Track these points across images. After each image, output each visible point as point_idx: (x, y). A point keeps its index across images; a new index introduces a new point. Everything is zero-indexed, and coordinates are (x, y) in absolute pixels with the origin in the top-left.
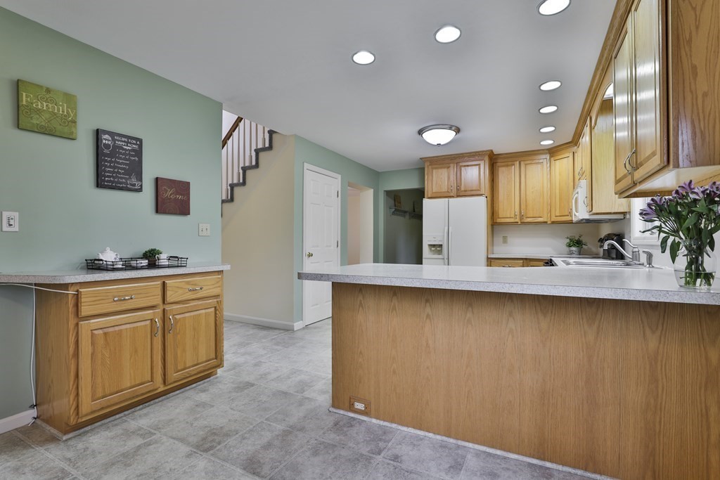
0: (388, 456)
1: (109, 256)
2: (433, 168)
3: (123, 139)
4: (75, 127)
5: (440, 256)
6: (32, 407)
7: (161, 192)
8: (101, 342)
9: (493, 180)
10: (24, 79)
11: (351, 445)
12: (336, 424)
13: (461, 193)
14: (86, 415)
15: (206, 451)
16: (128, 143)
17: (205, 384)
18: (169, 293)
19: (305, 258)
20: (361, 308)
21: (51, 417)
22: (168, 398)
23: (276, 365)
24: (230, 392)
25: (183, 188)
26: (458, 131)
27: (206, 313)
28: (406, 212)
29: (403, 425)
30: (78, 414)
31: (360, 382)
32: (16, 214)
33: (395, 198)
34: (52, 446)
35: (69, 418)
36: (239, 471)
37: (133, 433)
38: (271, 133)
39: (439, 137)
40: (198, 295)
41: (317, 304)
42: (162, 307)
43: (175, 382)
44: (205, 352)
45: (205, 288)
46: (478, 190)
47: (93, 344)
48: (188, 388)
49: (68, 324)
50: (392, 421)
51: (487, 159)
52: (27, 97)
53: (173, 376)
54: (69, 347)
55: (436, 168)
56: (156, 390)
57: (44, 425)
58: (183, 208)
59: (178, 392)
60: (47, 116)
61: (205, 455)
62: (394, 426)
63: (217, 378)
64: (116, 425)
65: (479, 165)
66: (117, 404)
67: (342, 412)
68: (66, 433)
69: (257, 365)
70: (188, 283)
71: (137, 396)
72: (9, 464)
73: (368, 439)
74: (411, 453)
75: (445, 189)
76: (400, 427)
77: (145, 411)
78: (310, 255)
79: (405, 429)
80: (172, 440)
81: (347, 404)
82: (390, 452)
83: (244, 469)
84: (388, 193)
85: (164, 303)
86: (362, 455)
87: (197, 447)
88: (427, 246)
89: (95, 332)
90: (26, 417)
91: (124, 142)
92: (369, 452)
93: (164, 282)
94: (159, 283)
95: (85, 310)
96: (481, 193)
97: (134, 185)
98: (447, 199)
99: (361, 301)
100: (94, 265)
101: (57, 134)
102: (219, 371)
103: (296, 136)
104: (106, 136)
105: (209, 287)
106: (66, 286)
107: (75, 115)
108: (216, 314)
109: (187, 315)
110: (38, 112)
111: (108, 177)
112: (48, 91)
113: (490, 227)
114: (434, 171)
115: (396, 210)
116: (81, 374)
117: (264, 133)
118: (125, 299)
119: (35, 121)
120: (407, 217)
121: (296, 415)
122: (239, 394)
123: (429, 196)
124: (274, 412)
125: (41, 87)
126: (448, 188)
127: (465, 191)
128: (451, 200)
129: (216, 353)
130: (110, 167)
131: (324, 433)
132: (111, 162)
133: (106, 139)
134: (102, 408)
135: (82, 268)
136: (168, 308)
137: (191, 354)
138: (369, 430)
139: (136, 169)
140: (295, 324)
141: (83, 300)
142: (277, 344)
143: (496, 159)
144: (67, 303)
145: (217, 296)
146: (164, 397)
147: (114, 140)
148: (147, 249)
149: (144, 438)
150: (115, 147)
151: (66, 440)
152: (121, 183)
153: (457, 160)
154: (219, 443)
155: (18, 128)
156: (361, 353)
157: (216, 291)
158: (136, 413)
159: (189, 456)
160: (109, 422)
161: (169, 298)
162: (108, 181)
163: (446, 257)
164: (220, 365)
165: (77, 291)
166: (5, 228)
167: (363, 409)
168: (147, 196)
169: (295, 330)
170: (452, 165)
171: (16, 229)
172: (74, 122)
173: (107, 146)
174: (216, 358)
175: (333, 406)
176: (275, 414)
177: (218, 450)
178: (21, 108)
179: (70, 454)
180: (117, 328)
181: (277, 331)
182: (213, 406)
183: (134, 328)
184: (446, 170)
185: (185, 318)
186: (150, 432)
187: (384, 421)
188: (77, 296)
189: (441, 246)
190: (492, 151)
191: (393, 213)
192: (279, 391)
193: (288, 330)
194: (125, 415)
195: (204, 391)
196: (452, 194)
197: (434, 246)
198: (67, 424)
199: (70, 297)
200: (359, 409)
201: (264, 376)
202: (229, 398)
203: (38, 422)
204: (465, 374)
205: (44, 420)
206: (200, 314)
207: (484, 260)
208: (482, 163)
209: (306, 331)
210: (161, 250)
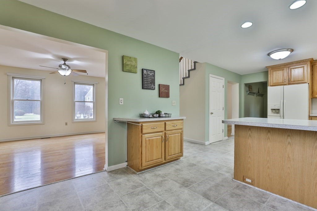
0: (268, 205)
1: (147, 113)
2: (273, 71)
3: (150, 71)
4: (137, 69)
5: (278, 115)
6: (126, 161)
7: (160, 90)
8: (148, 142)
9: (313, 74)
10: (125, 55)
11: (248, 196)
12: (238, 186)
13: (290, 82)
14: (144, 167)
15: (187, 186)
16: (151, 72)
17: (177, 162)
18: (167, 127)
19: (210, 114)
20: (250, 137)
21: (132, 166)
22: (165, 165)
23: (203, 158)
24: (187, 167)
25: (167, 87)
26: (292, 50)
27: (178, 135)
28: (254, 93)
29: (273, 193)
30: (142, 166)
31: (249, 170)
32: (123, 99)
33: (249, 87)
34: (135, 175)
35: (139, 167)
36: (201, 197)
37: (158, 175)
38: (195, 63)
39: (280, 56)
40: (176, 128)
41: (214, 135)
42: (164, 132)
43: (168, 160)
44: (177, 150)
45: (178, 125)
46: (303, 80)
47: (146, 143)
48: (171, 163)
49: (139, 135)
50: (267, 190)
51: (309, 64)
52: (125, 61)
53: (168, 157)
54: (139, 143)
55: (275, 71)
56: (162, 162)
57: (130, 168)
58: (167, 96)
59: (168, 164)
60: (130, 66)
61: (186, 188)
62: (268, 192)
63: (180, 160)
64: (151, 172)
65: (303, 67)
66: (151, 165)
67: (239, 182)
68: (138, 172)
69: (195, 157)
70: (172, 123)
71: (157, 163)
72: (125, 178)
73: (256, 196)
74: (281, 206)
75: (281, 80)
76: (271, 194)
77: (159, 169)
78: (212, 113)
79: (275, 195)
80: (173, 181)
81: (242, 179)
82: (269, 203)
83: (203, 196)
84: (246, 85)
85: (165, 130)
86: (255, 202)
87: (182, 185)
88: (270, 110)
89: (146, 139)
90: (125, 165)
91: (150, 72)
92: (258, 201)
93: (165, 123)
94: (164, 123)
95: (144, 131)
96: (305, 82)
97: (153, 87)
98: (282, 86)
99: (250, 134)
100: (142, 116)
101: (132, 72)
102: (181, 158)
103: (206, 63)
104: (145, 71)
105: (179, 125)
106: (139, 123)
107: (137, 65)
108: (181, 136)
109: (172, 135)
110: (128, 65)
111: (146, 85)
112: (130, 58)
113: (310, 99)
114: (274, 72)
115: (250, 92)
116: (143, 153)
117: (191, 63)
118: (154, 128)
119: (127, 68)
120: (255, 95)
121: (218, 180)
122: (191, 168)
123: (271, 85)
124: (208, 177)
125: (128, 57)
126: (283, 81)
127: (294, 81)
128: (285, 86)
129: (181, 151)
130: (146, 81)
131: (233, 189)
132: (146, 80)
133: (145, 72)
134: (148, 165)
135: (139, 117)
136: (166, 132)
137: (173, 150)
138: (255, 191)
139: (153, 82)
140: (206, 142)
141: (144, 128)
142: (200, 150)
143: (314, 63)
144: (139, 128)
145: (181, 129)
146: (164, 165)
147: (147, 72)
148: (157, 111)
149: (162, 178)
150: (147, 74)
151: (138, 174)
152: (149, 87)
153: (289, 66)
154: (190, 185)
155: (123, 71)
156: (250, 157)
157: (181, 127)
158: (156, 169)
159: (180, 187)
160: (149, 170)
161: (167, 129)
162: (146, 87)
163: (282, 115)
164: (182, 156)
165: (142, 124)
166: (120, 104)
167: (251, 182)
168: (156, 91)
169: (206, 145)
170: (285, 69)
171: (122, 104)
172: (137, 67)
173: (145, 74)
174: (181, 153)
175: (234, 178)
176: (209, 177)
177: (190, 187)
178: (124, 65)
179: (141, 179)
180: (152, 138)
181: (198, 145)
182: (183, 171)
183: (157, 139)
184: (282, 71)
185: (171, 136)
186: (164, 176)
187: (262, 189)
188: (142, 126)
189: (279, 110)
190: (313, 59)
191: (249, 94)
192: (208, 169)
193: (203, 144)
194: (153, 169)
195: (177, 165)
196: (285, 83)
197: (274, 109)
198: (138, 169)
199: (140, 126)
200: (248, 182)
201: (199, 162)
202: (188, 169)
203: (128, 167)
204: (314, 173)
205: (129, 166)
206: (176, 135)
207: (307, 117)
208: (305, 66)
209: (210, 146)
210: (161, 111)
